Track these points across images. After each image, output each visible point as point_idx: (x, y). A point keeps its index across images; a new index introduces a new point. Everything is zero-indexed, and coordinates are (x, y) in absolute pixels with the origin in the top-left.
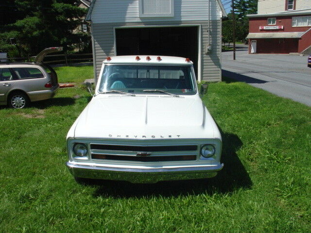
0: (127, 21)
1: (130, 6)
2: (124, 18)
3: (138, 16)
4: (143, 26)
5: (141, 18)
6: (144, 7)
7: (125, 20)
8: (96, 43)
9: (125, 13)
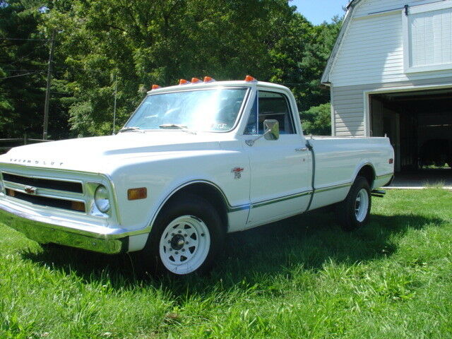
0: (384, 81)
1: (390, 57)
2: (380, 76)
3: (402, 72)
4: (411, 87)
5: (408, 75)
6: (413, 56)
7: (381, 79)
8: (337, 116)
9: (382, 69)
